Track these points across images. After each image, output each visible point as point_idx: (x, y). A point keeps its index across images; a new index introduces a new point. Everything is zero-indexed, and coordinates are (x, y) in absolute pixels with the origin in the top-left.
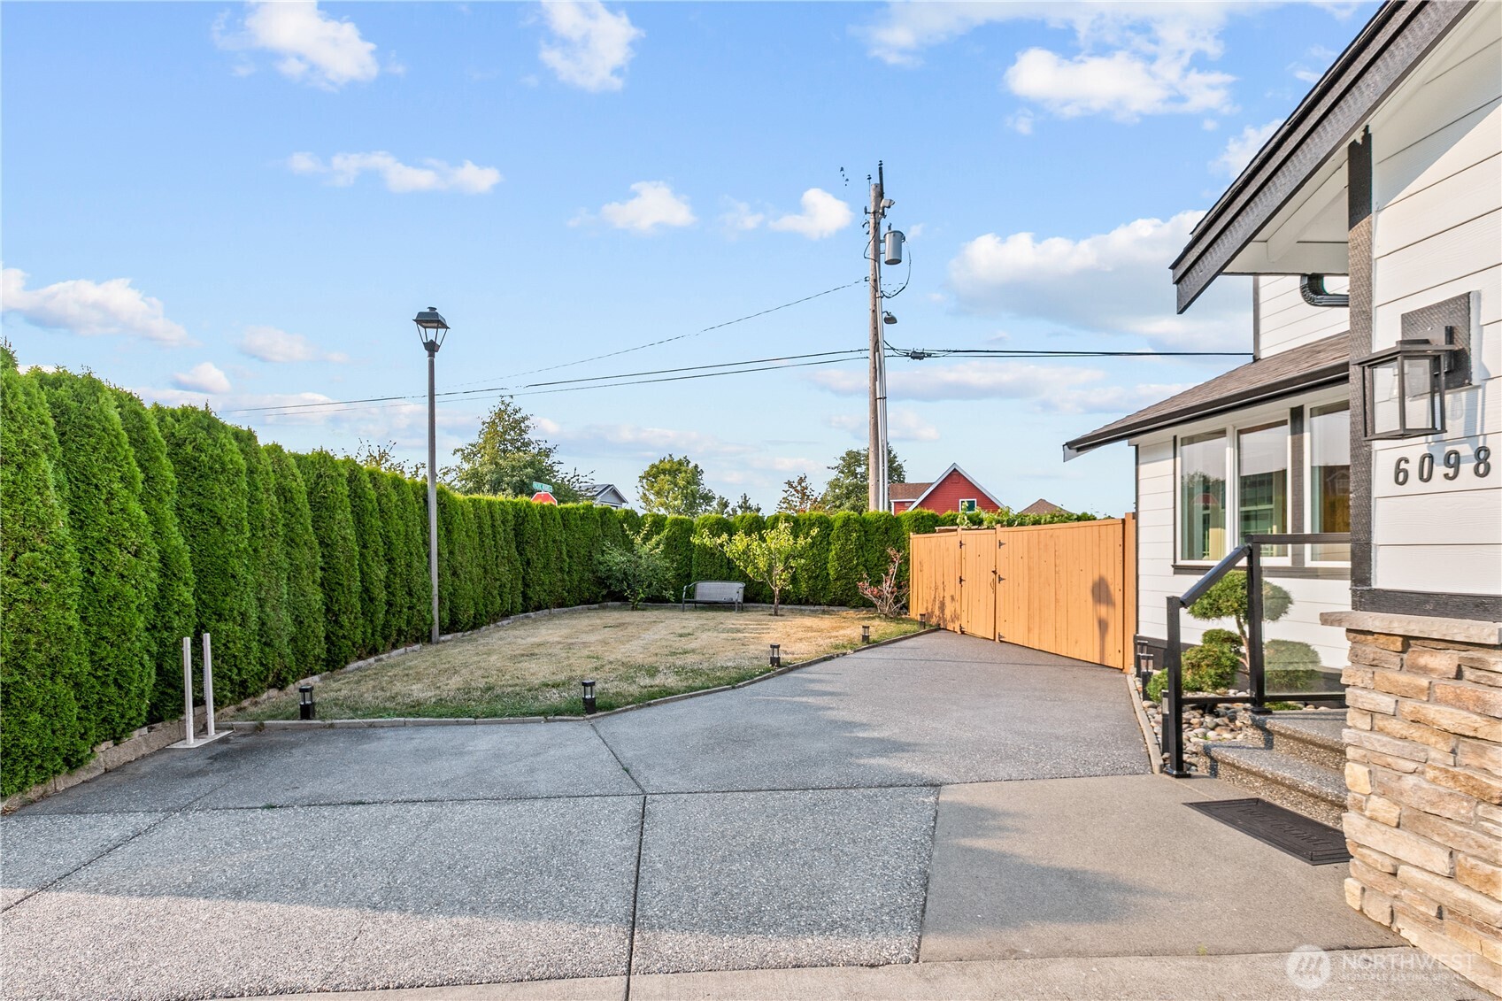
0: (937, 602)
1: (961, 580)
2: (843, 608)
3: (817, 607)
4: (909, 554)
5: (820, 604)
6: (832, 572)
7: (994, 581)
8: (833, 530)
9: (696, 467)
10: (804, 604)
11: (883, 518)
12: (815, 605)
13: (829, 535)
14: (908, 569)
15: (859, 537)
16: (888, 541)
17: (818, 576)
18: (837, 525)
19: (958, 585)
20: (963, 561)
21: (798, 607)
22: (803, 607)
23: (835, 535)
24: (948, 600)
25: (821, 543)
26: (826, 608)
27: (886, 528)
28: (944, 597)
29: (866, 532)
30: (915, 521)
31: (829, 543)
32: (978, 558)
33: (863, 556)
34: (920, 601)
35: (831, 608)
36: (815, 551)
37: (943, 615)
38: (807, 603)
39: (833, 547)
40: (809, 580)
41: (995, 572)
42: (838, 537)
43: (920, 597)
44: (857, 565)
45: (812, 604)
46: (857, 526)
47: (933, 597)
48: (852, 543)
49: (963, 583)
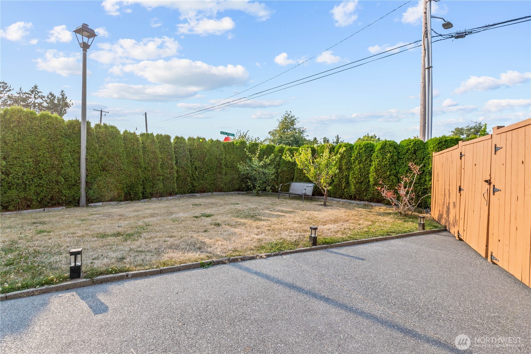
0: (445, 207)
1: (460, 189)
2: (379, 204)
3: (362, 202)
4: (432, 168)
5: (364, 200)
6: (371, 180)
7: (488, 191)
8: (374, 152)
9: (379, 138)
10: (352, 200)
11: (412, 143)
12: (361, 200)
13: (372, 155)
14: (431, 180)
15: (392, 157)
16: (416, 159)
17: (363, 182)
18: (377, 148)
19: (458, 194)
20: (463, 171)
21: (349, 201)
22: (352, 201)
23: (375, 155)
24: (451, 206)
25: (366, 160)
26: (366, 203)
27: (415, 150)
28: (449, 203)
29: (399, 153)
30: (439, 143)
31: (371, 161)
32: (474, 167)
33: (395, 169)
34: (436, 204)
35: (371, 204)
36: (361, 166)
37: (448, 218)
38: (355, 199)
39: (373, 163)
40: (357, 184)
41: (489, 182)
42: (377, 156)
43: (436, 202)
44: (390, 175)
45: (358, 200)
46: (391, 149)
47: (443, 201)
48: (387, 160)
49: (462, 192)
